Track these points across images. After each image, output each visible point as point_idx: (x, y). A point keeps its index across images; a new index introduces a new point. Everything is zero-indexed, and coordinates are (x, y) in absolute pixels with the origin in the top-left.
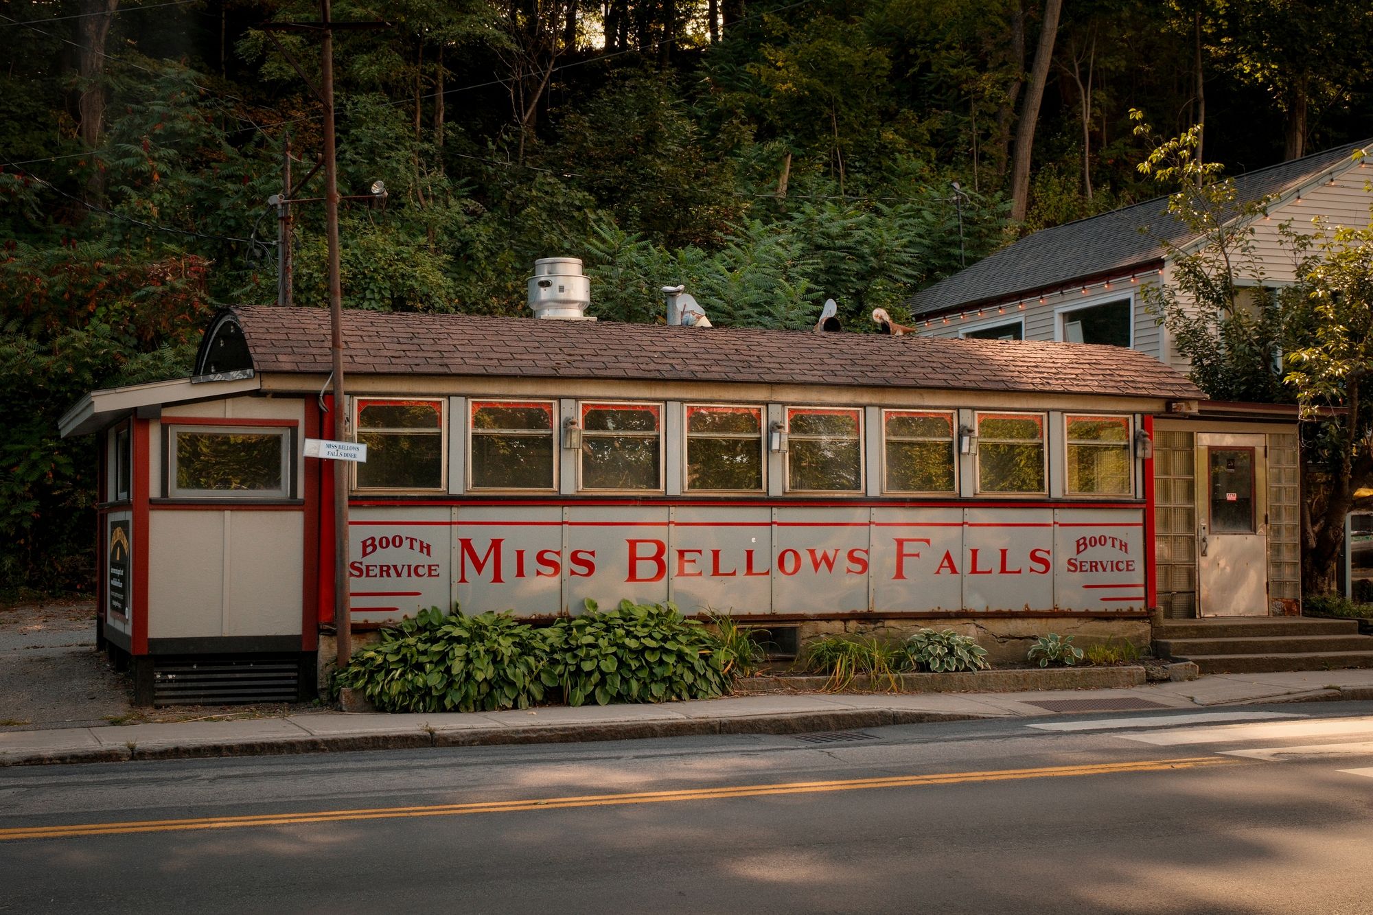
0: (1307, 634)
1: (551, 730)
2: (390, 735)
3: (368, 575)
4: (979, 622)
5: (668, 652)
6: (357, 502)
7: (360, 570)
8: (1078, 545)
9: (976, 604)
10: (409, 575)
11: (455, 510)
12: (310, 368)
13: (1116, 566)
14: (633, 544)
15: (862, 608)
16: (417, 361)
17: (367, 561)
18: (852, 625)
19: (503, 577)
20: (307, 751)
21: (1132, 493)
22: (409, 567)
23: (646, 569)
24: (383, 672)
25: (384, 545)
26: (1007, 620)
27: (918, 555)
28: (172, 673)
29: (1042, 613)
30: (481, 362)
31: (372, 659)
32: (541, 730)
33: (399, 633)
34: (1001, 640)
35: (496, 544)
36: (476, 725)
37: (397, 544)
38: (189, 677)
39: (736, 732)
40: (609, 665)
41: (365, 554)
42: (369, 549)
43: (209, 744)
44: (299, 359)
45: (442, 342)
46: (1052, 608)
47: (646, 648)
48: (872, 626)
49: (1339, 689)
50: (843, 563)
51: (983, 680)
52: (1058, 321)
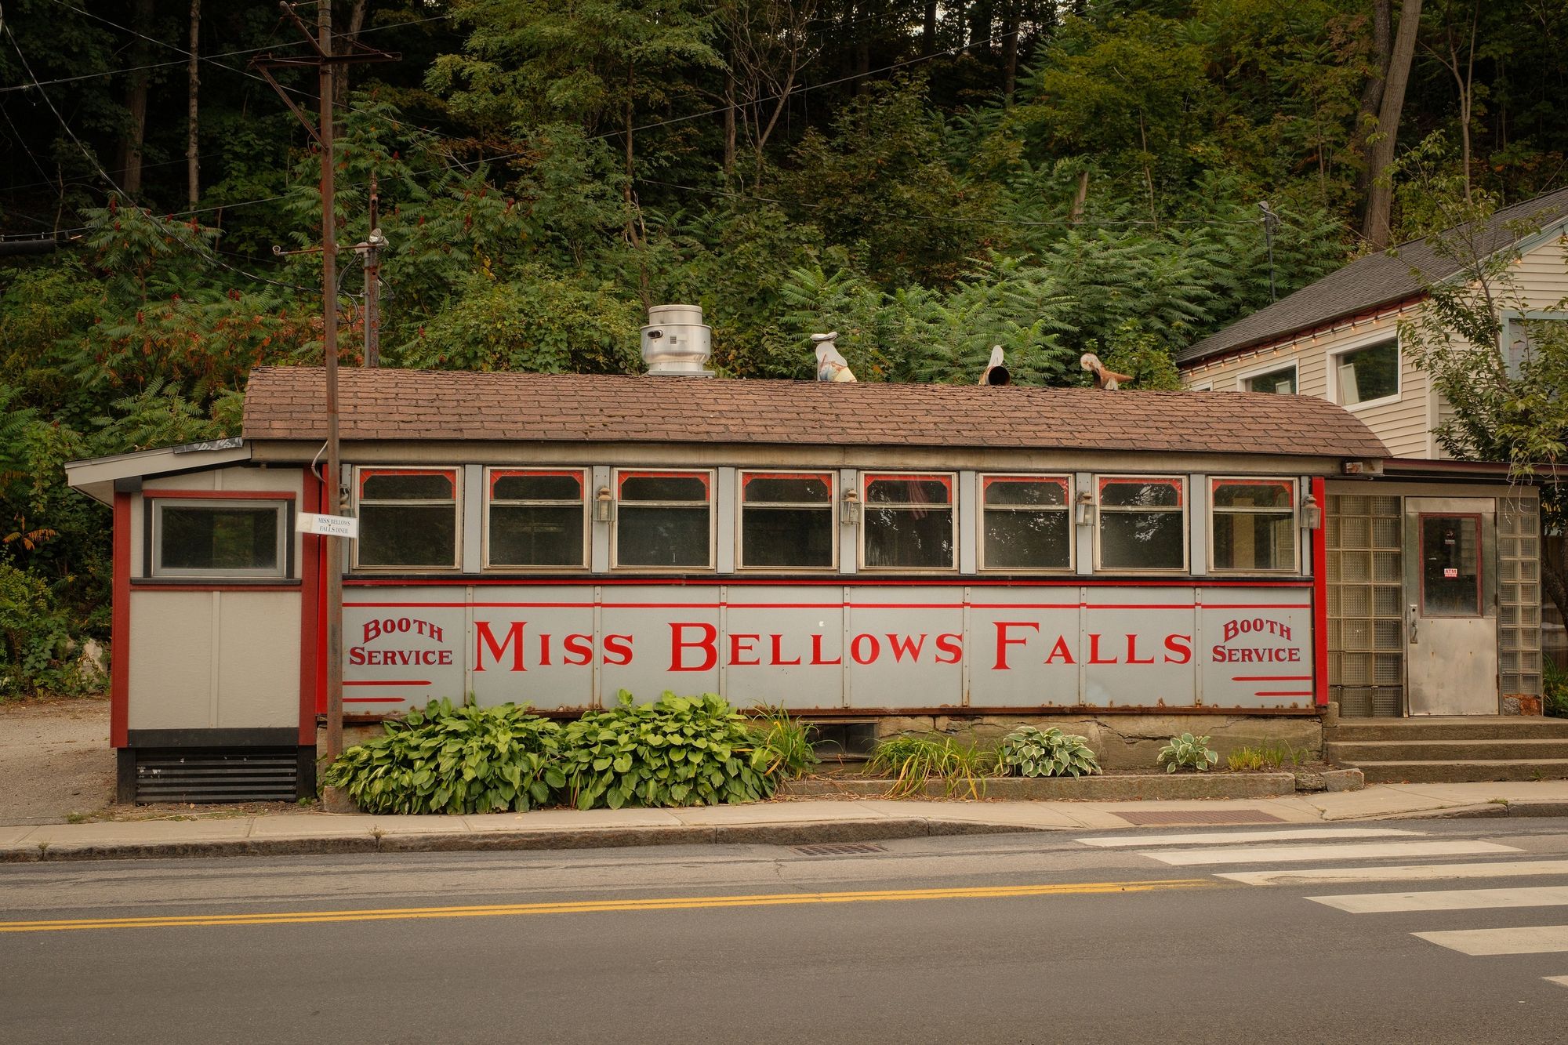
0: (1527, 738)
1: (515, 836)
2: (330, 838)
3: (370, 662)
4: (1101, 719)
5: (695, 750)
6: (351, 582)
7: (362, 657)
8: (1227, 630)
9: (1098, 699)
10: (418, 662)
11: (469, 590)
12: (304, 435)
13: (1275, 655)
14: (677, 629)
15: (954, 701)
16: (429, 426)
17: (370, 646)
18: (943, 722)
19: (525, 665)
20: (236, 854)
21: (1297, 569)
22: (418, 653)
23: (694, 656)
24: (367, 770)
25: (389, 629)
26: (1136, 718)
27: (1024, 642)
28: (157, 768)
29: (1180, 709)
30: (502, 426)
31: (358, 754)
32: (504, 835)
33: (402, 726)
34: (1130, 740)
35: (517, 628)
36: (432, 829)
37: (404, 627)
38: (176, 772)
39: (734, 842)
40: (623, 765)
41: (367, 639)
42: (372, 634)
43: (127, 845)
44: (295, 425)
45: (467, 404)
46: (1193, 704)
47: (672, 746)
48: (969, 723)
49: (1506, 803)
50: (930, 649)
51: (1086, 787)
52: (1330, 364)
